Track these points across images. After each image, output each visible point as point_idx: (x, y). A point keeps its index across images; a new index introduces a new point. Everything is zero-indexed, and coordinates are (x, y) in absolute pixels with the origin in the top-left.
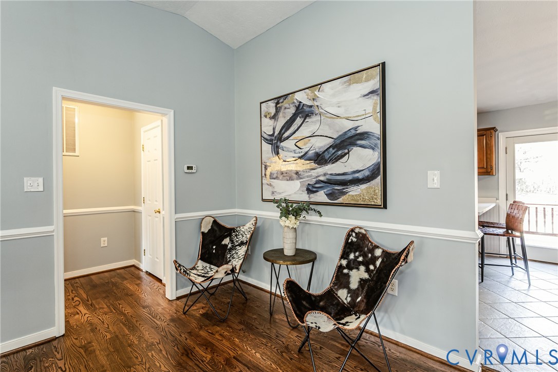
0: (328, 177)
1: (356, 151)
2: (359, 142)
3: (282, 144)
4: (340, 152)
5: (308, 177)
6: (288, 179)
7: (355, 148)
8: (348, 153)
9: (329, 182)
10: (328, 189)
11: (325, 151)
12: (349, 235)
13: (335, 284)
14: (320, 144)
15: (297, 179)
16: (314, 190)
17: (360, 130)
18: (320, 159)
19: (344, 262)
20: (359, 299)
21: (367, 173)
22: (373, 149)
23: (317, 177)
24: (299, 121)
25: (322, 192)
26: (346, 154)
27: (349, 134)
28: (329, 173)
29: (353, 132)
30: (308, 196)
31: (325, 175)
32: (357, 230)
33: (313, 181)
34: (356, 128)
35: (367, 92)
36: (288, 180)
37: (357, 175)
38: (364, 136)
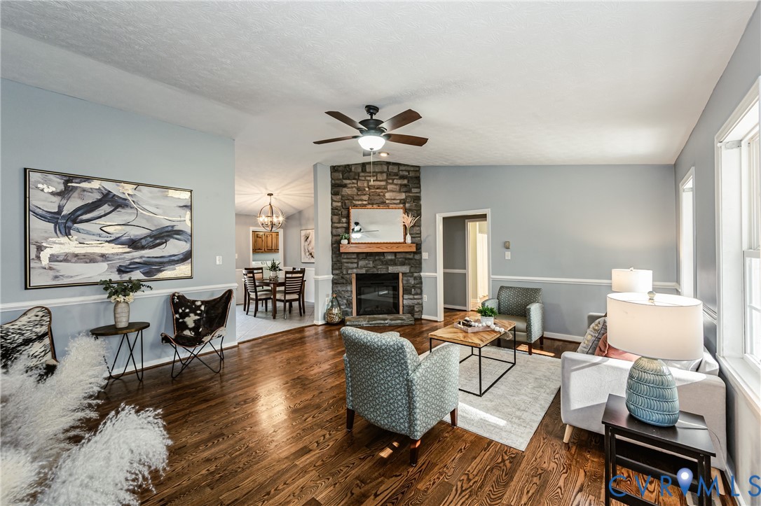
0: (144, 259)
1: (172, 242)
2: (175, 236)
3: (76, 225)
4: (158, 241)
5: (119, 259)
6: (88, 261)
7: (172, 240)
8: (166, 242)
9: (145, 264)
10: (146, 269)
11: (142, 239)
12: (173, 299)
13: (178, 331)
14: (135, 233)
15: (103, 261)
16: (128, 270)
17: (176, 228)
18: (134, 244)
19: (177, 316)
20: (201, 329)
21: (181, 257)
22: (186, 242)
23: (132, 259)
24: (106, 208)
25: (138, 271)
26: (163, 243)
27: (167, 229)
28: (146, 256)
29: (170, 229)
30: (119, 276)
31: (141, 257)
32: (177, 295)
33: (128, 262)
34: (173, 226)
35: (182, 205)
36: (87, 263)
37: (173, 258)
38: (179, 232)
